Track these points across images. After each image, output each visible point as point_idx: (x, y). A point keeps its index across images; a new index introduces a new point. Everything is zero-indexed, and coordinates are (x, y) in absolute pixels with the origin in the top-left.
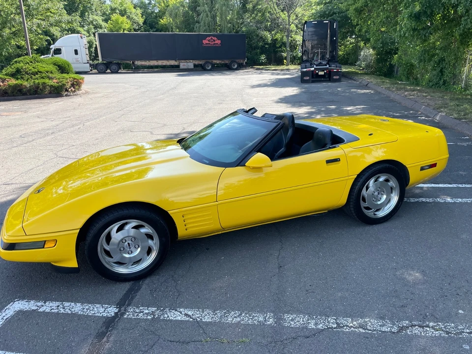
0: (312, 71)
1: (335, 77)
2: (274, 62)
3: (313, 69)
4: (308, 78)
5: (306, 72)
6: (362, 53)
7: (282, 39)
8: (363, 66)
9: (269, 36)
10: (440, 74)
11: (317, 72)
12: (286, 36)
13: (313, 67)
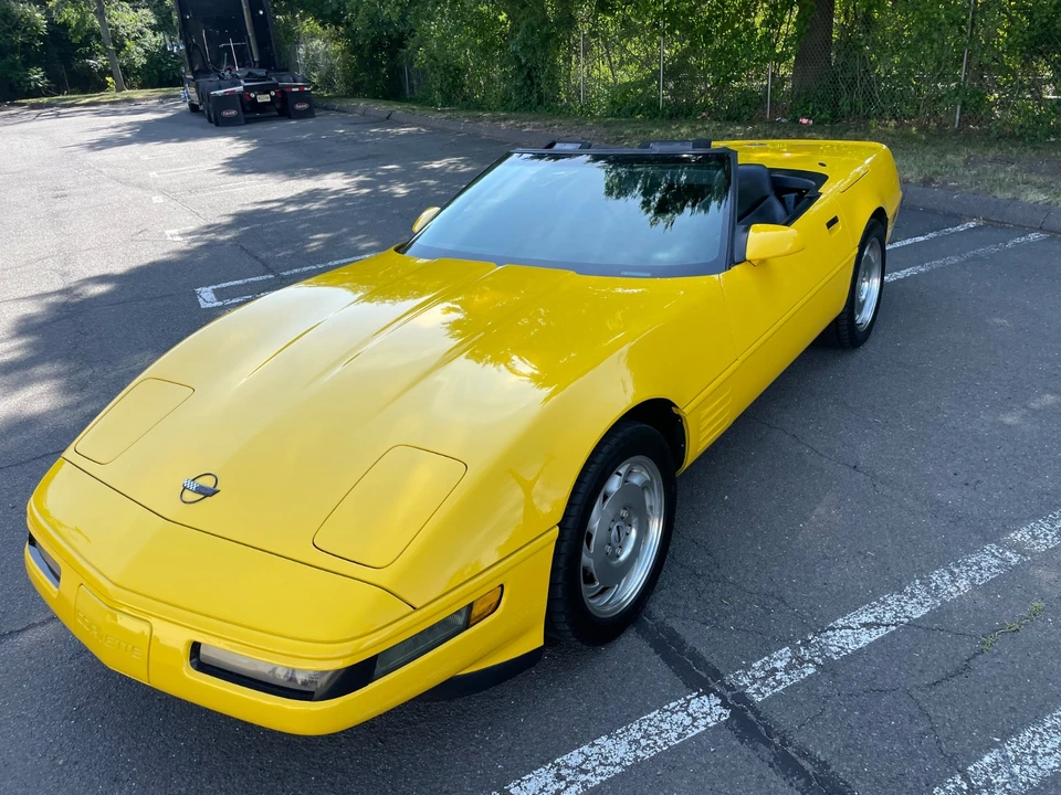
0: (240, 95)
1: (298, 107)
2: (72, 86)
3: (241, 88)
4: (233, 113)
5: (224, 97)
6: (301, 51)
7: (82, 21)
8: (315, 81)
9: (38, 15)
10: (529, 82)
11: (253, 95)
12: (95, 13)
13: (239, 84)
